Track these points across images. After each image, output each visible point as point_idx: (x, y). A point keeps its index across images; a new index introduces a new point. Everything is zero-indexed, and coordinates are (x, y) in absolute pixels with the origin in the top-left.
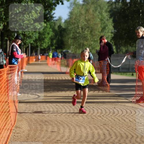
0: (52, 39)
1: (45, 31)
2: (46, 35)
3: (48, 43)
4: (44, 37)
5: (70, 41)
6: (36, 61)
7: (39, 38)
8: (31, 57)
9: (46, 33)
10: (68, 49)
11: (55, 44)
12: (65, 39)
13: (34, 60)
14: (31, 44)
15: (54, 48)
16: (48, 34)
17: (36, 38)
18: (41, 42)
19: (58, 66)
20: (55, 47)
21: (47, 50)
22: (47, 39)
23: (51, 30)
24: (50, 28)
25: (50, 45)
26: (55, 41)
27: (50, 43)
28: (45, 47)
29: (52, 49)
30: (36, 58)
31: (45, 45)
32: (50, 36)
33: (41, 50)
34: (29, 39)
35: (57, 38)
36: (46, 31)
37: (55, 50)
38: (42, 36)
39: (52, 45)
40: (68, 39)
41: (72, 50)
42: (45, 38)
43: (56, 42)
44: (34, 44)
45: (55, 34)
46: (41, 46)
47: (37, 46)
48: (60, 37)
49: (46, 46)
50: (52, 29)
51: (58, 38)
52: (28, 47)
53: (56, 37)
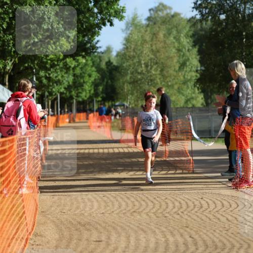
0: (96, 85)
1: (84, 71)
2: (87, 79)
3: (90, 91)
4: (82, 81)
5: (127, 87)
6: (70, 122)
7: (74, 83)
8: (62, 116)
9: (86, 75)
10: (124, 100)
11: (102, 93)
12: (118, 84)
13: (67, 120)
14: (61, 94)
15: (100, 99)
16: (90, 76)
17: (69, 83)
18: (78, 90)
19: (107, 129)
20: (101, 97)
21: (89, 104)
22: (88, 84)
23: (94, 69)
24: (92, 66)
25: (93, 94)
26: (101, 88)
27: (92, 92)
28: (86, 99)
29: (96, 101)
30: (69, 117)
31: (84, 96)
32: (92, 79)
33: (79, 103)
34: (57, 85)
35: (105, 83)
36: (86, 70)
37: (102, 102)
38: (79, 79)
39: (96, 94)
40: (124, 84)
41: (130, 102)
42: (84, 82)
43: (103, 89)
44: (66, 93)
45: (101, 75)
46: (77, 96)
47: (71, 97)
48: (109, 81)
49: (86, 96)
50: (96, 68)
51: (107, 82)
52: (56, 99)
53: (103, 81)
